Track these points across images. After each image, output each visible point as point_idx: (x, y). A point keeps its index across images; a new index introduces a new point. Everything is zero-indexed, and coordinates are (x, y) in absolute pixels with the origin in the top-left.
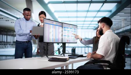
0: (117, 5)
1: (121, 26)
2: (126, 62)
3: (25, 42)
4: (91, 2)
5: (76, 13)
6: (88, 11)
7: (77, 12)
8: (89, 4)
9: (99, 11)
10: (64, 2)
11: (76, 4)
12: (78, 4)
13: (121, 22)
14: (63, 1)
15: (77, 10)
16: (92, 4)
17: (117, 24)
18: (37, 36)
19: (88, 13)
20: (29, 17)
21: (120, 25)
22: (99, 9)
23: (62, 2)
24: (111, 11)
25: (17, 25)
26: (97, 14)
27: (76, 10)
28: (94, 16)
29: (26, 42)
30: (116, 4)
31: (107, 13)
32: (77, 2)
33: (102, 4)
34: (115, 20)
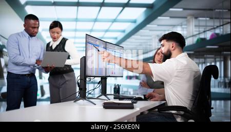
0: (145, 11)
1: (151, 47)
2: (213, 108)
3: (26, 75)
4: (102, 5)
5: (75, 23)
6: (96, 20)
7: (76, 21)
8: (99, 8)
9: (115, 21)
10: (55, 4)
11: (76, 7)
12: (80, 8)
13: (151, 39)
14: (53, 2)
15: (77, 19)
16: (103, 8)
17: (145, 43)
18: (51, 67)
19: (96, 23)
20: (36, 30)
21: (150, 45)
22: (114, 18)
23: (51, 2)
24: (135, 22)
25: (14, 44)
26: (111, 25)
27: (75, 17)
28: (106, 28)
29: (28, 75)
30: (144, 9)
31: (129, 24)
32: (78, 4)
33: (121, 8)
34: (141, 36)
